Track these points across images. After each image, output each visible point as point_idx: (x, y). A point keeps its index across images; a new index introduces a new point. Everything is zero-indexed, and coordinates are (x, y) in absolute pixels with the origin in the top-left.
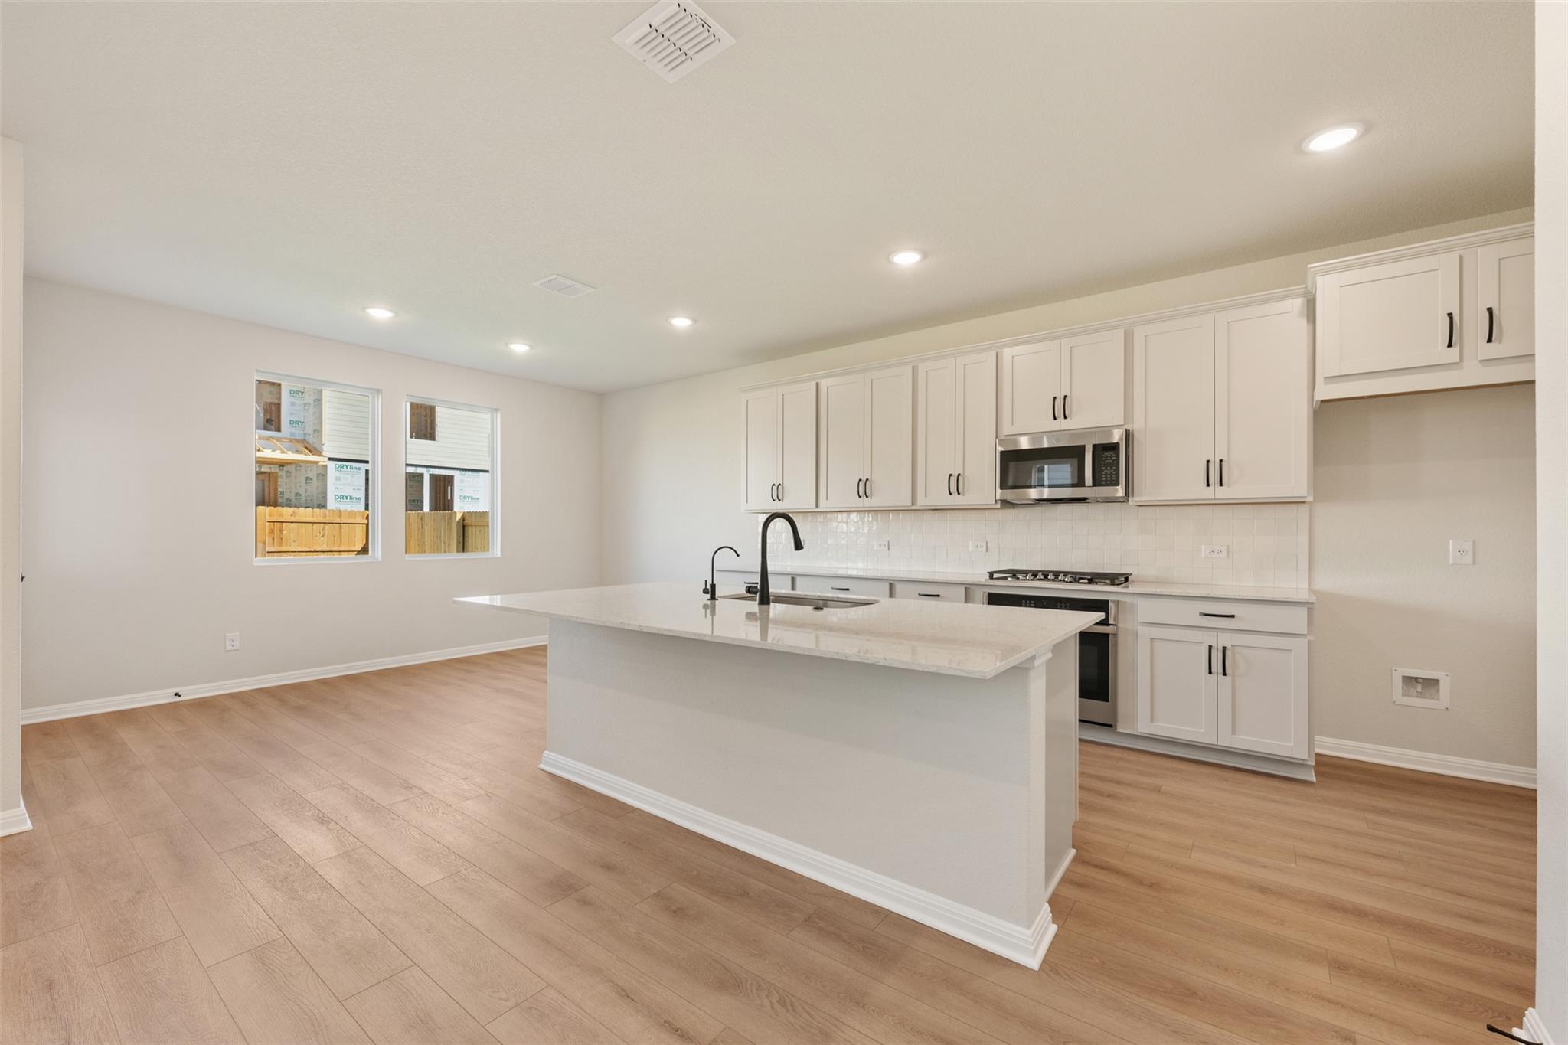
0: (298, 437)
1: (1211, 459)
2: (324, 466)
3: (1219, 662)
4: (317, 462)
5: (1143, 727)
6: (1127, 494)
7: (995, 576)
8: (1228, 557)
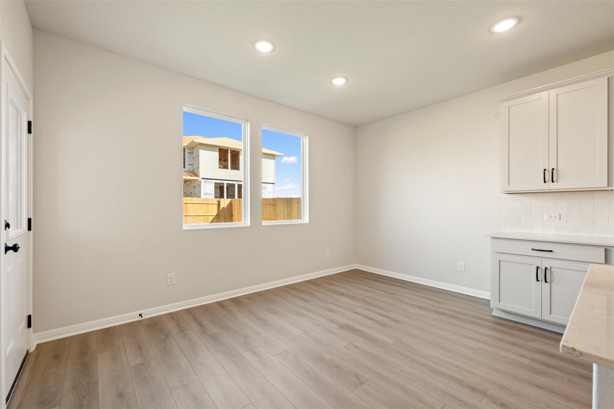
0: (191, 171)
2: (200, 181)
4: (198, 180)
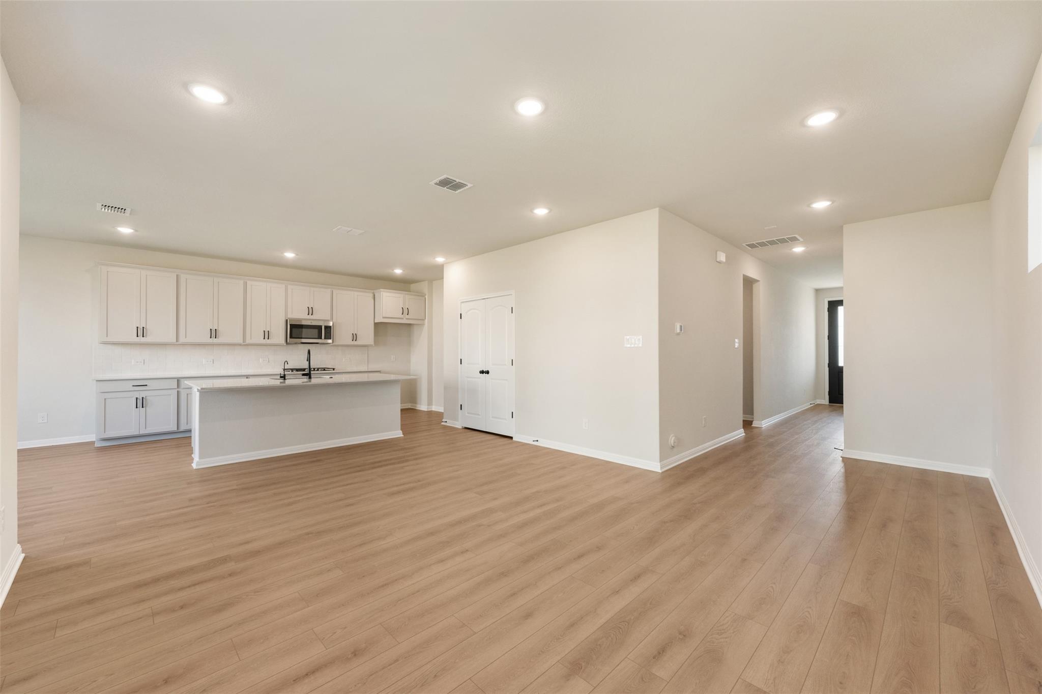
1: (353, 333)
6: (334, 342)
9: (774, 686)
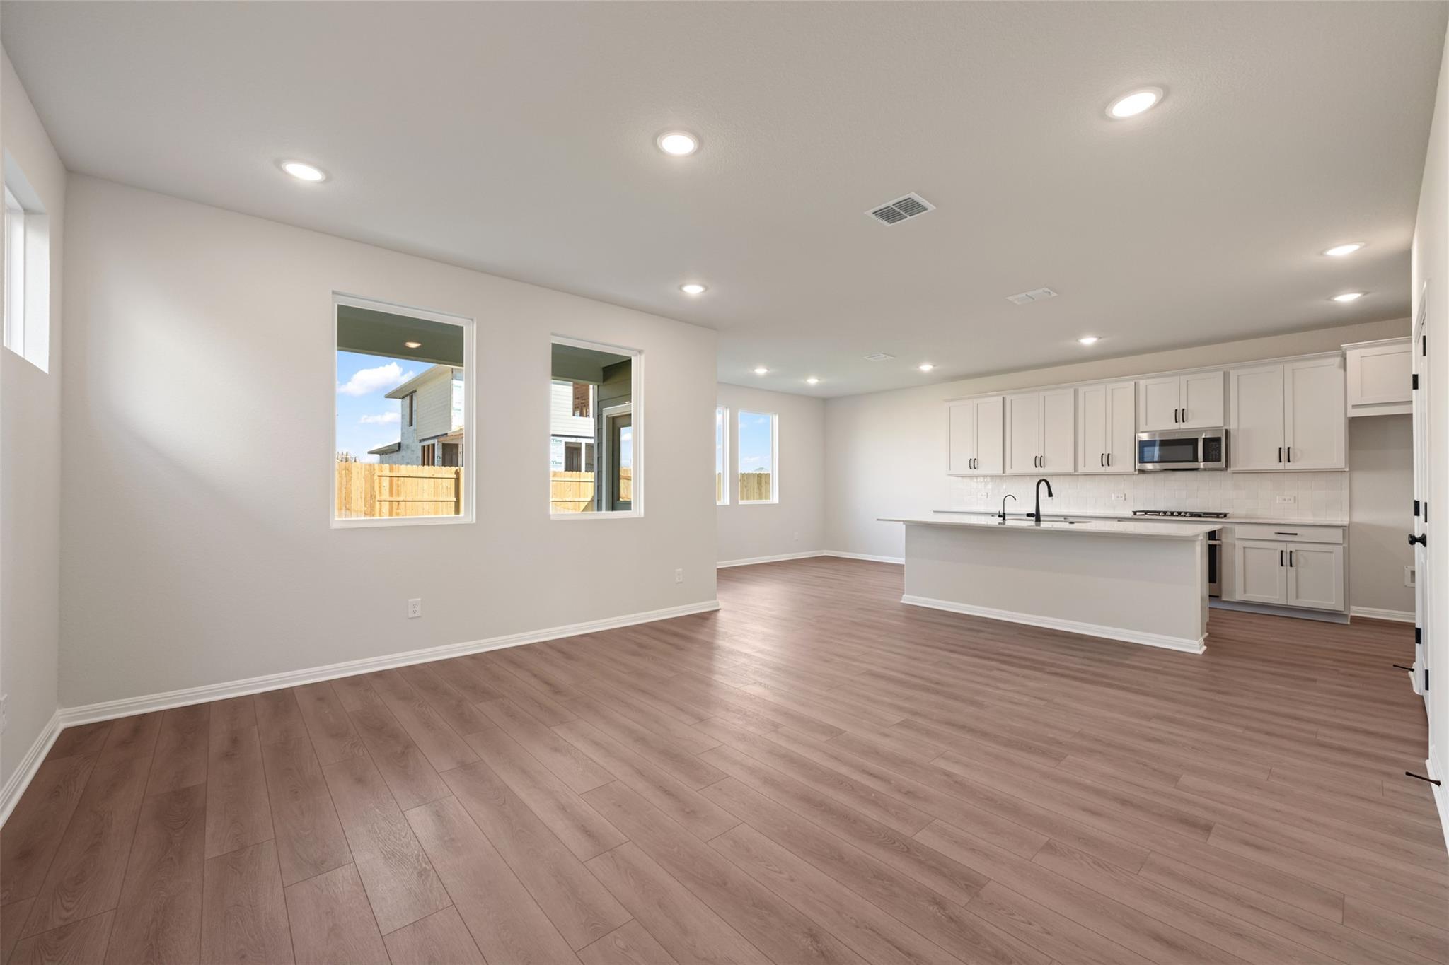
1: (1282, 447)
3: (1287, 560)
5: (1239, 596)
6: (1226, 466)
7: (1138, 513)
8: (1295, 503)
9: (316, 886)
